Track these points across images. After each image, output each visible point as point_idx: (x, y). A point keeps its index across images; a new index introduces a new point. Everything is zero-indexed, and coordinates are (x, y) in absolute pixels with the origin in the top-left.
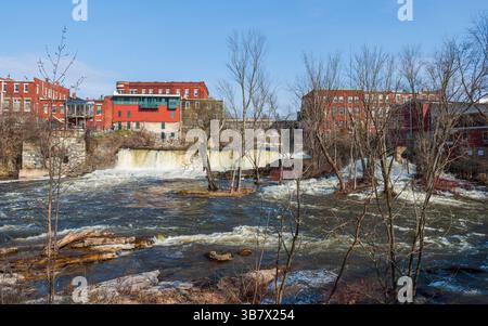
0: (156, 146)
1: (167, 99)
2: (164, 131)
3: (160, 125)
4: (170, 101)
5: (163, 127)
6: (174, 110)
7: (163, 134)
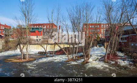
0: (32, 43)
1: (38, 28)
2: (38, 38)
3: (36, 36)
4: (39, 29)
5: (37, 37)
6: (41, 32)
7: (37, 39)
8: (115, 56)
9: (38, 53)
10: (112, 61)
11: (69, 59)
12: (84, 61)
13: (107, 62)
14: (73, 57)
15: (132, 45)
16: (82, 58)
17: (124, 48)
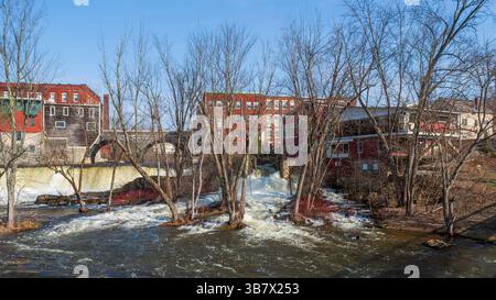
6: (35, 116)
8: (321, 202)
9: (37, 202)
10: (315, 218)
11: (176, 218)
12: (228, 223)
13: (302, 223)
14: (188, 211)
15: (365, 167)
16: (216, 211)
17: (343, 179)
